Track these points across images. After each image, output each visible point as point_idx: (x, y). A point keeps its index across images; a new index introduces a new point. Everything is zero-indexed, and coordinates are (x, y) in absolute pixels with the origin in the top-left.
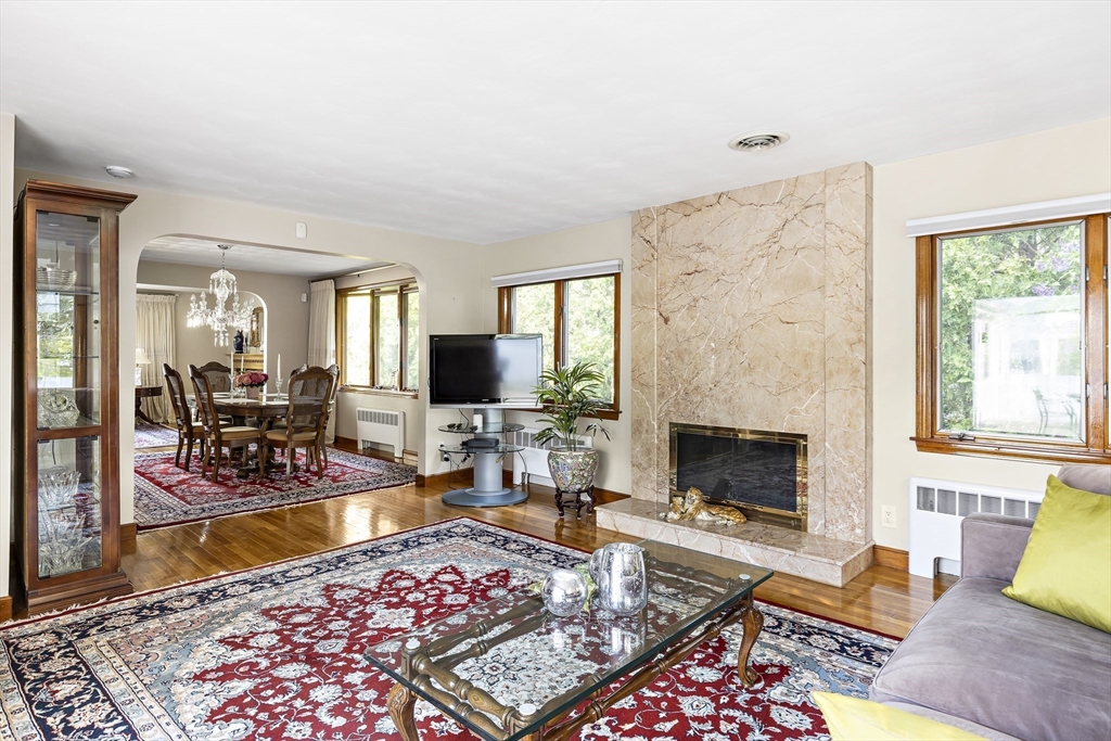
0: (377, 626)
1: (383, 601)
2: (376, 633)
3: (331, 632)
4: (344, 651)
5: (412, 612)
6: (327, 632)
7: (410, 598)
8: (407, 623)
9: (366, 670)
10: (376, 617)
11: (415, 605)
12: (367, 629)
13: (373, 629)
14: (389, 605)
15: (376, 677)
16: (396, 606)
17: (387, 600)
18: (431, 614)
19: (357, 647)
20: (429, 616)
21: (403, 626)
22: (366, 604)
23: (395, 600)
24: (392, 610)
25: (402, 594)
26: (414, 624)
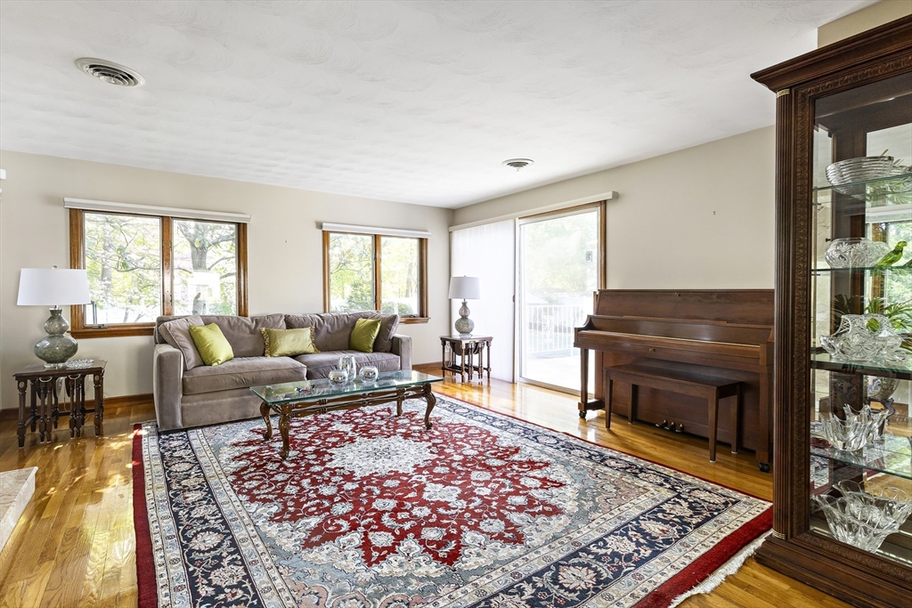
0: (452, 487)
1: (453, 512)
2: (452, 482)
3: (486, 486)
4: (470, 472)
5: (425, 496)
6: (489, 486)
7: (426, 511)
8: (430, 487)
9: (453, 461)
10: (455, 495)
11: (423, 503)
12: (459, 486)
13: (455, 485)
14: (446, 505)
15: (446, 458)
16: (439, 504)
17: (449, 512)
18: (410, 491)
19: (463, 474)
20: (412, 490)
21: (433, 484)
22: (467, 510)
23: (441, 510)
24: (443, 500)
25: (434, 518)
26: (425, 486)
